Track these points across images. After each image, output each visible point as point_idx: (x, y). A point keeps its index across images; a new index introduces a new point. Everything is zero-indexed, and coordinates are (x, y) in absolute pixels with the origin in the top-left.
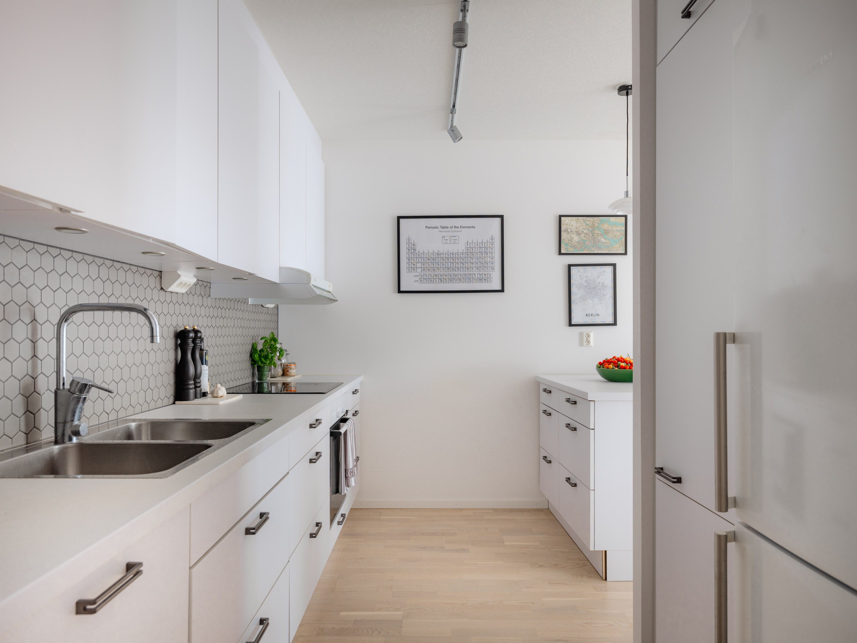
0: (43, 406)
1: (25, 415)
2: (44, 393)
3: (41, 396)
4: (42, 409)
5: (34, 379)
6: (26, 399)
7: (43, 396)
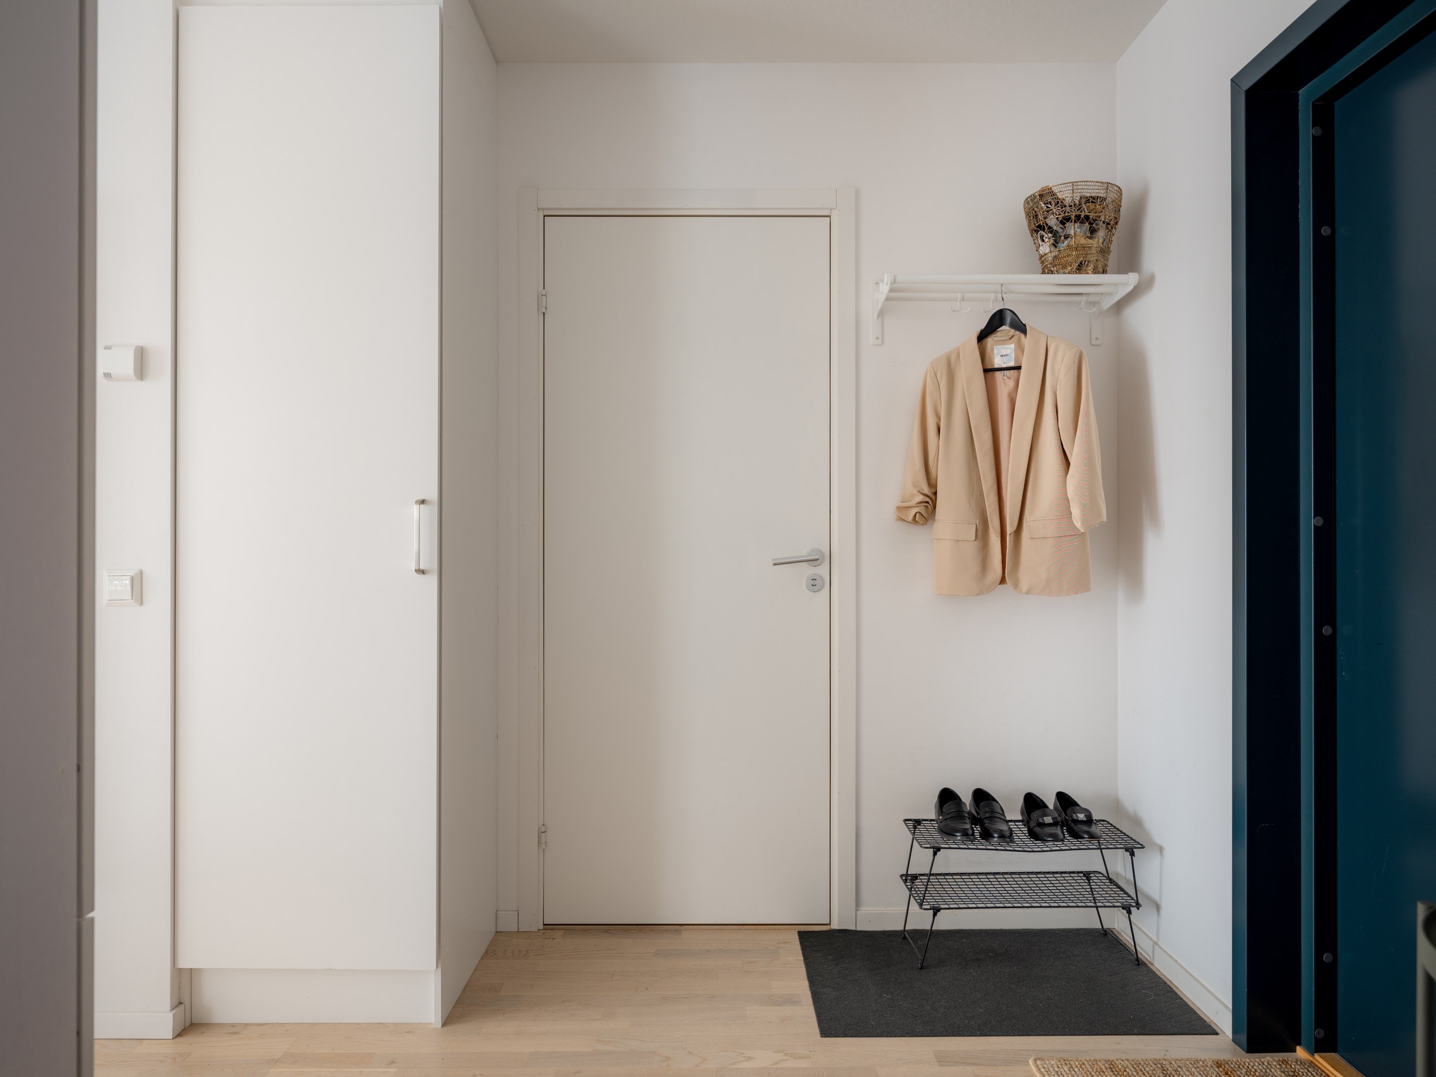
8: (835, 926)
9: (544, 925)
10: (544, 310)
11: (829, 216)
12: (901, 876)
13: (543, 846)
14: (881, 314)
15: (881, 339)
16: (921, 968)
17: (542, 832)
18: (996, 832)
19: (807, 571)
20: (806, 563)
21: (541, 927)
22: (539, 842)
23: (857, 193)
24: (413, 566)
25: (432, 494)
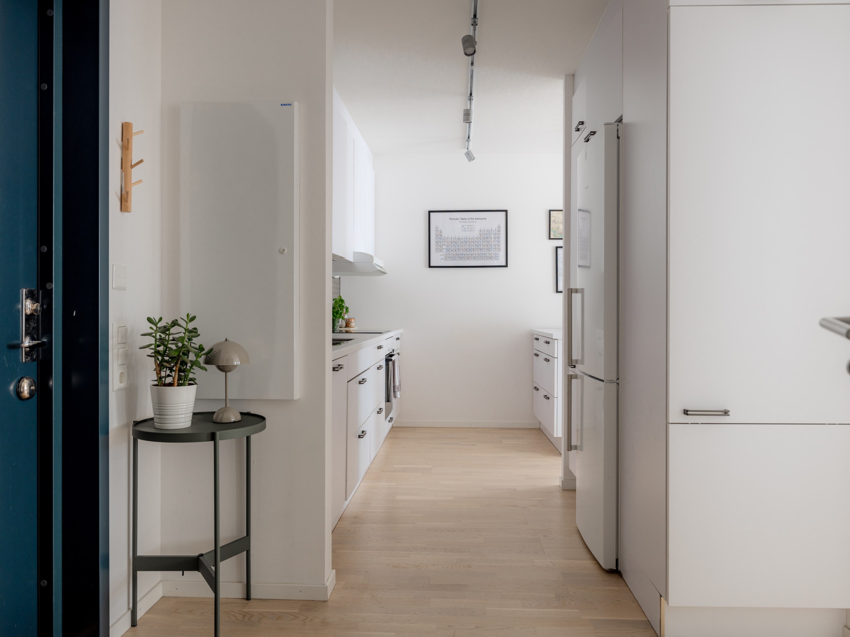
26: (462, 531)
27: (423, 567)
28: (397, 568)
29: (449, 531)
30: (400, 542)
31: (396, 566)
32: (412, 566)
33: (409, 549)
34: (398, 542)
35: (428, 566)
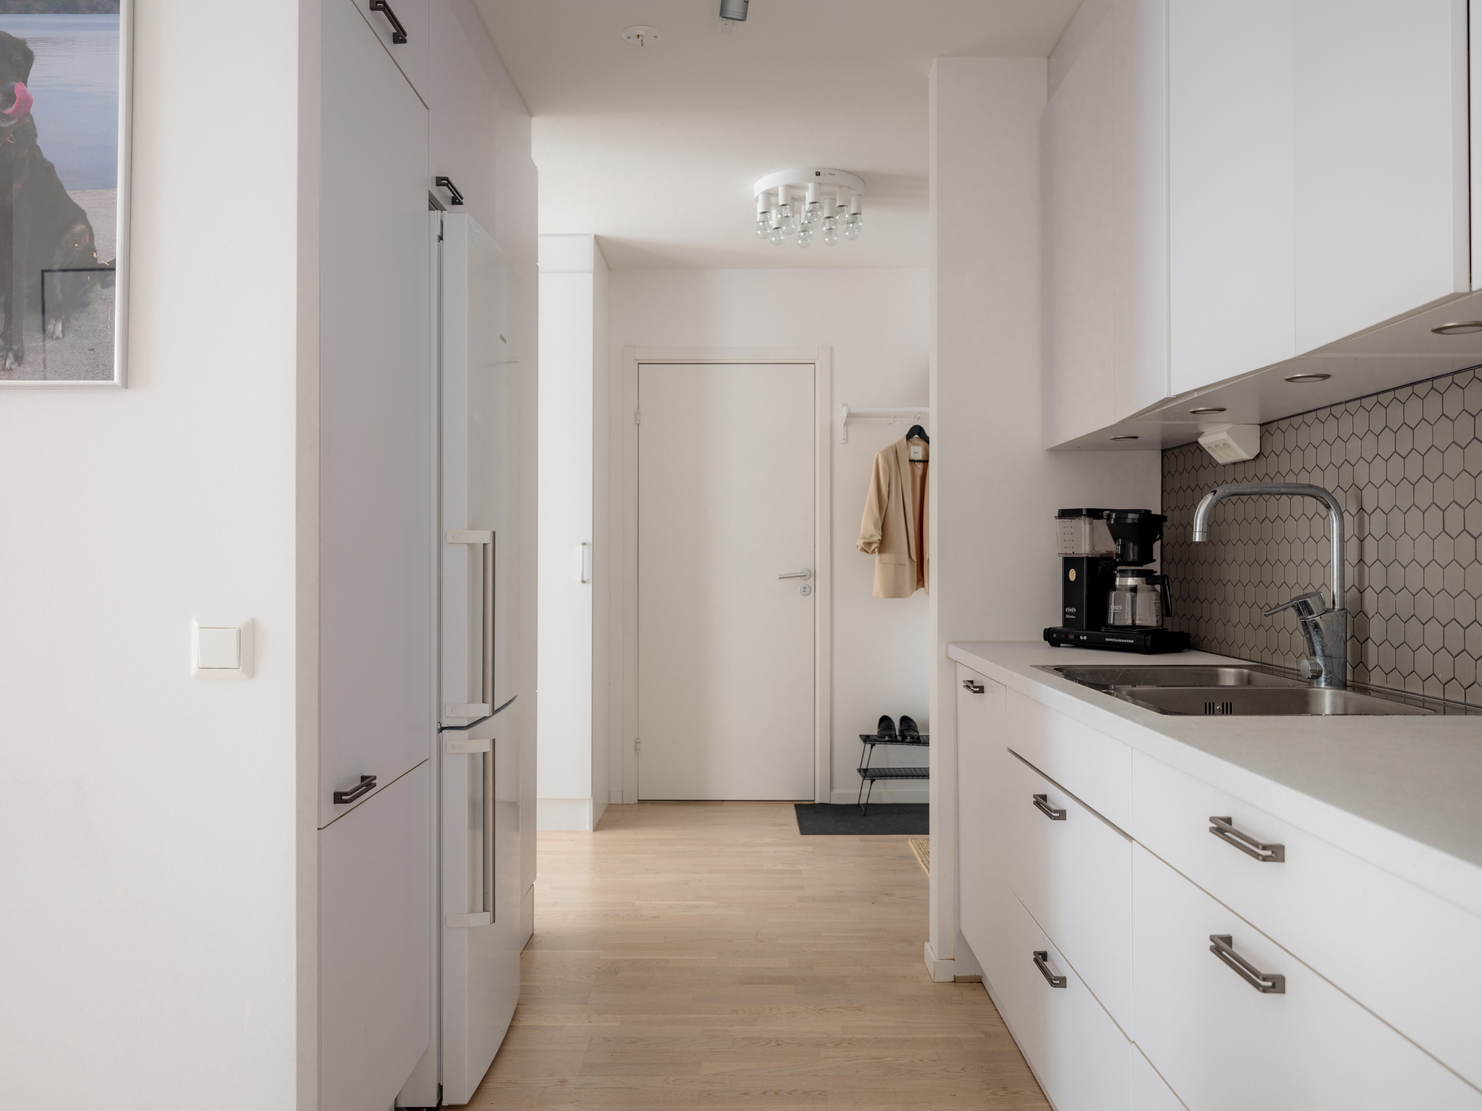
0: (1371, 636)
1: (1351, 640)
2: (1373, 616)
3: (1369, 620)
4: (1369, 640)
5: (1361, 592)
6: (1352, 619)
7: (1371, 620)
8: (817, 801)
9: (638, 800)
10: (638, 422)
11: (814, 364)
12: (858, 769)
13: (638, 751)
14: (846, 424)
15: (846, 440)
16: (864, 815)
17: (637, 743)
18: (909, 736)
19: (800, 583)
20: (799, 578)
21: (636, 801)
22: (636, 749)
23: (831, 349)
24: (580, 579)
25: (589, 539)
26: (745, 1094)
27: (813, 1010)
28: (855, 1007)
29: (777, 1093)
30: (873, 1058)
31: (859, 1010)
32: (830, 1011)
33: (849, 1043)
34: (878, 1058)
35: (804, 1010)
